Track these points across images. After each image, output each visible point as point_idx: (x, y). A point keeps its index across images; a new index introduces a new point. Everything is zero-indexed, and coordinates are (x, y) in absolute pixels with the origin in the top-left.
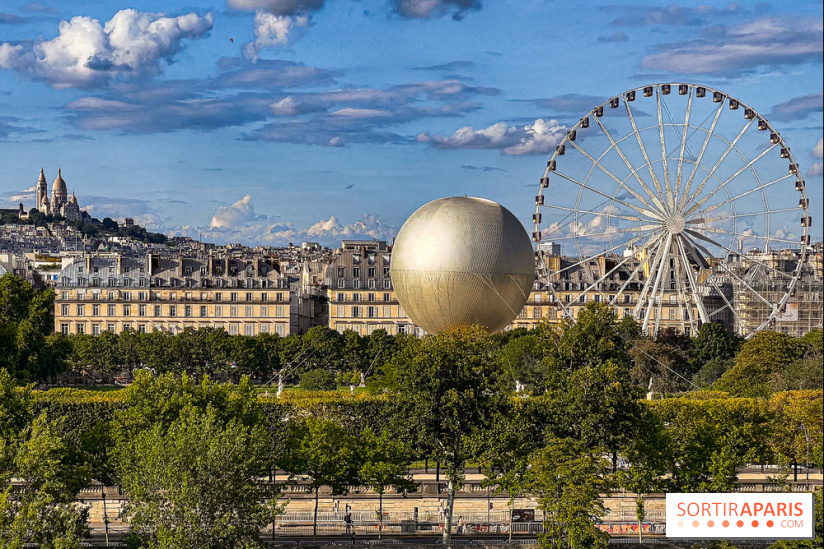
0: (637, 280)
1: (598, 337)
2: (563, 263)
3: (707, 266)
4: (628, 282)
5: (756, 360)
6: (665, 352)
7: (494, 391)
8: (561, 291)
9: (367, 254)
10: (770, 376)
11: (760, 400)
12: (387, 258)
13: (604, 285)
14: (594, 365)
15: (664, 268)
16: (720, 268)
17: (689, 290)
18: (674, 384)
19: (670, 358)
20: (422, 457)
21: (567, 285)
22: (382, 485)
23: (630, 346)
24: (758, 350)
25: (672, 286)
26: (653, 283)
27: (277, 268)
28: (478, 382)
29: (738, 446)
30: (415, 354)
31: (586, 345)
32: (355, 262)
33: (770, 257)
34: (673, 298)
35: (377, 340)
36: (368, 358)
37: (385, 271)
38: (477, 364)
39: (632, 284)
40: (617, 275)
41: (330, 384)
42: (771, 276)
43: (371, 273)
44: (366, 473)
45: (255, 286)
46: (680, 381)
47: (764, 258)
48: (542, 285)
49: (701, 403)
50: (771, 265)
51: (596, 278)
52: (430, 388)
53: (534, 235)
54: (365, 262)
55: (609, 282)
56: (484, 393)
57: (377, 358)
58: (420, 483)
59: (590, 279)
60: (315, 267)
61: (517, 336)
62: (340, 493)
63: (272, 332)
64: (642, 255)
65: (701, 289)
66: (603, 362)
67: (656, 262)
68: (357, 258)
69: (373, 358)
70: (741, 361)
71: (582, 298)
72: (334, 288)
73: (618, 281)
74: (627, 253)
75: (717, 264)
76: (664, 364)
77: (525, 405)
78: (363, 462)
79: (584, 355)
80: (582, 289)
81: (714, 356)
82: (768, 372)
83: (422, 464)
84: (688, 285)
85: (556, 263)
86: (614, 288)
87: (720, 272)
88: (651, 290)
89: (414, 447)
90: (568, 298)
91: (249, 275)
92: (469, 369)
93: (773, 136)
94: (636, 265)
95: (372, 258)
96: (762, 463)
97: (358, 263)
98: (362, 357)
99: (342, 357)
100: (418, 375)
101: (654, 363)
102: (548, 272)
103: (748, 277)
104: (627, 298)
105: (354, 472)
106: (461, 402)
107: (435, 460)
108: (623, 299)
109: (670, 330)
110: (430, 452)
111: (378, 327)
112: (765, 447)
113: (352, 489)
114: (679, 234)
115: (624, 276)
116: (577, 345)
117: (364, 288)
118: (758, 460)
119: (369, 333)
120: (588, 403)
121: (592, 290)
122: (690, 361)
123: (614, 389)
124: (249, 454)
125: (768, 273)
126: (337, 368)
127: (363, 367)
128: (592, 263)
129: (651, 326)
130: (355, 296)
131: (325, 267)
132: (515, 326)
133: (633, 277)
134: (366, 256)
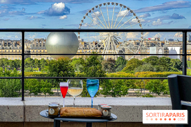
0: (102, 47)
1: (95, 59)
2: (85, 43)
3: (119, 44)
4: (100, 47)
5: (131, 65)
6: (109, 64)
7: (71, 72)
8: (84, 49)
9: (39, 41)
10: (134, 69)
11: (133, 74)
12: (44, 42)
13: (95, 48)
14: (94, 66)
15: (109, 44)
16: (122, 44)
17: (115, 49)
18: (111, 71)
19: (111, 65)
20: (54, 87)
21: (86, 48)
22: (46, 93)
23: (101, 62)
24: (132, 63)
25: (111, 48)
26: (106, 48)
27: (19, 45)
28: (67, 70)
29: (128, 85)
30: (53, 63)
31: (92, 61)
32: (37, 43)
33: (134, 42)
34: (111, 51)
35: (42, 61)
36: (40, 65)
37: (44, 46)
38: (67, 65)
39: (101, 48)
40: (98, 46)
41: (31, 71)
42: (134, 46)
43: (40, 46)
44: (42, 90)
45: (14, 49)
46: (113, 70)
47: (132, 42)
48: (80, 48)
49: (119, 75)
50: (134, 44)
51: (93, 47)
52: (57, 71)
53: (78, 37)
54: (39, 43)
55: (96, 47)
56: (69, 72)
57: (42, 65)
58: (54, 93)
59: (91, 47)
60: (28, 44)
61: (74, 60)
62: (36, 94)
63: (18, 59)
64: (103, 41)
65: (117, 49)
66: (96, 65)
67: (107, 43)
68: (37, 42)
69: (41, 65)
70: (128, 66)
71: (89, 51)
72: (32, 49)
73: (98, 47)
74: (100, 41)
75: (121, 43)
76: (109, 66)
77: (78, 75)
78: (41, 88)
79: (92, 64)
80: (90, 49)
81: (121, 64)
82: (134, 68)
83: (54, 88)
84: (114, 48)
85: (83, 43)
86: (97, 49)
87: (122, 45)
88: (106, 49)
89: (53, 84)
90: (86, 51)
91: (12, 46)
92: (65, 67)
93: (134, 14)
94: (102, 43)
95: (41, 42)
96: (133, 88)
97: (38, 43)
98: (38, 65)
99: (34, 65)
100: (54, 68)
101: (107, 66)
102: (82, 45)
103: (128, 46)
104: (100, 51)
105: (39, 90)
106: (64, 74)
107: (57, 87)
108: (99, 51)
109: (110, 59)
110: (56, 86)
111: (42, 58)
112: (134, 85)
113: (39, 94)
114: (112, 37)
115: (99, 46)
116: (90, 61)
117: (39, 49)
118: (132, 88)
119: (40, 59)
120: (93, 74)
121: (92, 50)
122: (115, 66)
123: (99, 71)
124: (15, 85)
125: (133, 45)
126: (33, 67)
127: (39, 67)
128: (92, 43)
129: (106, 58)
130: (37, 51)
131: (30, 44)
132: (74, 58)
133: (102, 46)
134: (39, 42)
